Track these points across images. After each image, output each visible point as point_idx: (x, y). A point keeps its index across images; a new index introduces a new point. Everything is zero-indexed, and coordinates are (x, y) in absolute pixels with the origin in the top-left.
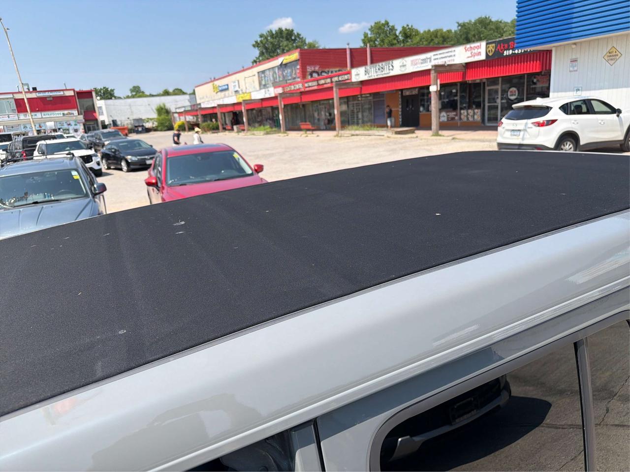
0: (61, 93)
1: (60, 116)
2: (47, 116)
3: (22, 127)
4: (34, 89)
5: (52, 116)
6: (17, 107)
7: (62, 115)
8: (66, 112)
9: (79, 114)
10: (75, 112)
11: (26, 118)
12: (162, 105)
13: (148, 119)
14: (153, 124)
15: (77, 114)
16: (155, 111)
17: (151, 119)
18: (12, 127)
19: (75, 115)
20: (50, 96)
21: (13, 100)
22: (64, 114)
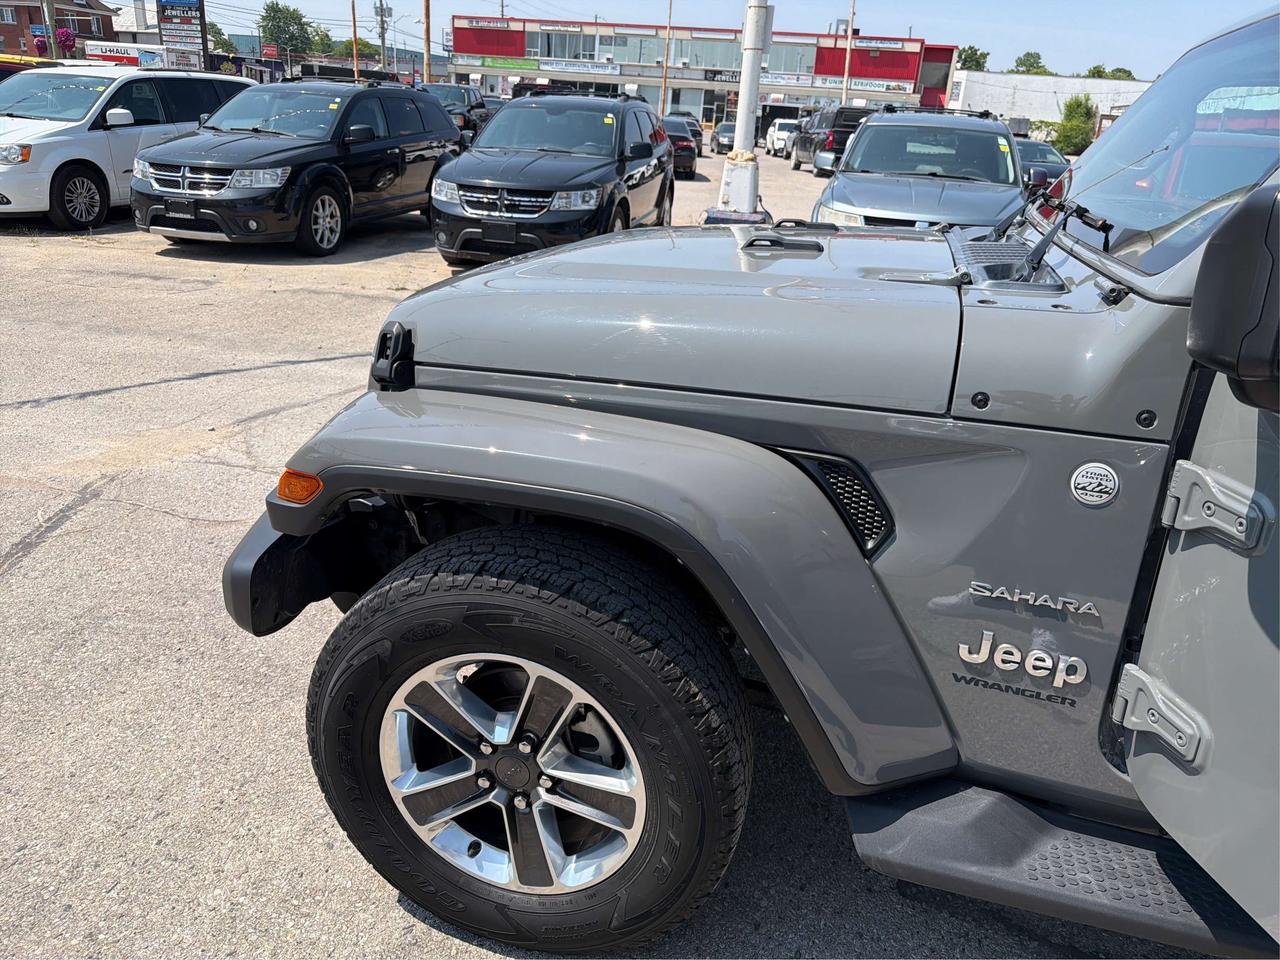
0: (899, 45)
1: (881, 89)
2: (860, 87)
3: (813, 101)
4: (856, 32)
5: (868, 88)
6: (816, 64)
7: (884, 90)
8: (893, 84)
9: (914, 92)
10: (909, 87)
11: (823, 86)
12: (1082, 97)
13: (1042, 122)
14: (1048, 134)
15: (912, 91)
16: (1062, 107)
17: (1047, 124)
18: (797, 99)
19: (908, 91)
20: (878, 50)
21: (815, 49)
22: (888, 88)
